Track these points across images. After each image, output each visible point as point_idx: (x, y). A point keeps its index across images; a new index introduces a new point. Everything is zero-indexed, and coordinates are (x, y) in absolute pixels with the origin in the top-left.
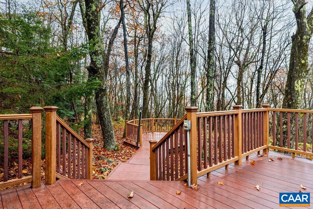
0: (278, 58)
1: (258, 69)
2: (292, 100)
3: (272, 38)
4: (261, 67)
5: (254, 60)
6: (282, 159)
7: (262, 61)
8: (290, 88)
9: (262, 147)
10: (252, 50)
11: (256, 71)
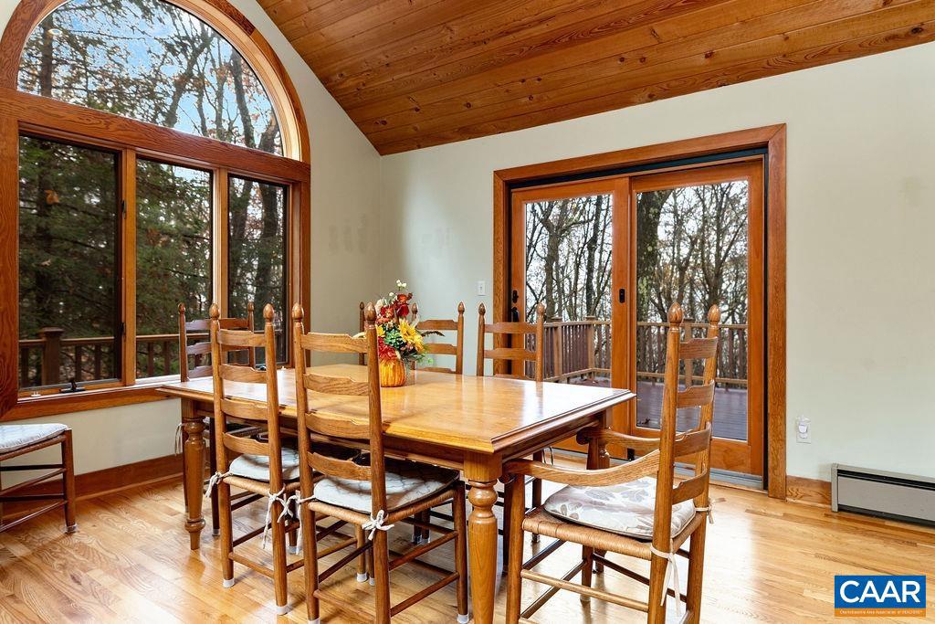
1: (588, 240)
4: (594, 238)
7: (596, 221)
11: (585, 244)
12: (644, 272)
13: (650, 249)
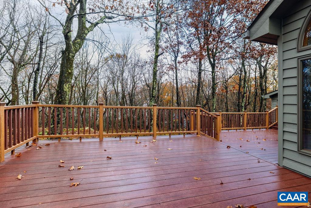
0: (53, 65)
1: (35, 70)
2: (62, 98)
3: (48, 48)
4: (38, 70)
5: (32, 63)
6: (49, 144)
7: (39, 64)
8: (60, 89)
9: (31, 138)
10: (29, 53)
11: (33, 72)
12: (67, 81)
13: (70, 71)
